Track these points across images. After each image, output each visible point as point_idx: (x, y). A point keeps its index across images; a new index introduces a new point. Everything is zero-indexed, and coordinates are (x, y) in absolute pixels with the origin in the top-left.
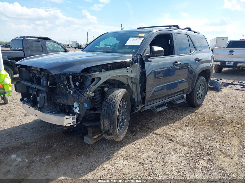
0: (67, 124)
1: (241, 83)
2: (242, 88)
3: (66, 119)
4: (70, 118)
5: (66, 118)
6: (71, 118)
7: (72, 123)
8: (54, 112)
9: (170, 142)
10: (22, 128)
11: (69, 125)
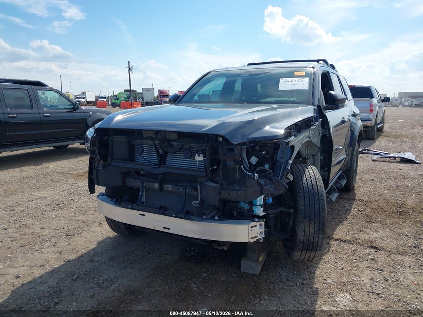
0: (251, 239)
1: (368, 150)
2: (381, 157)
3: (252, 229)
4: (256, 226)
5: (251, 227)
6: (258, 226)
7: (258, 235)
8: (217, 218)
9: (376, 252)
10: (91, 261)
11: (254, 240)
